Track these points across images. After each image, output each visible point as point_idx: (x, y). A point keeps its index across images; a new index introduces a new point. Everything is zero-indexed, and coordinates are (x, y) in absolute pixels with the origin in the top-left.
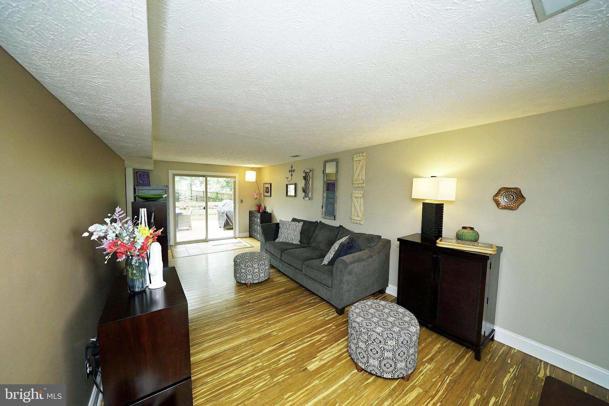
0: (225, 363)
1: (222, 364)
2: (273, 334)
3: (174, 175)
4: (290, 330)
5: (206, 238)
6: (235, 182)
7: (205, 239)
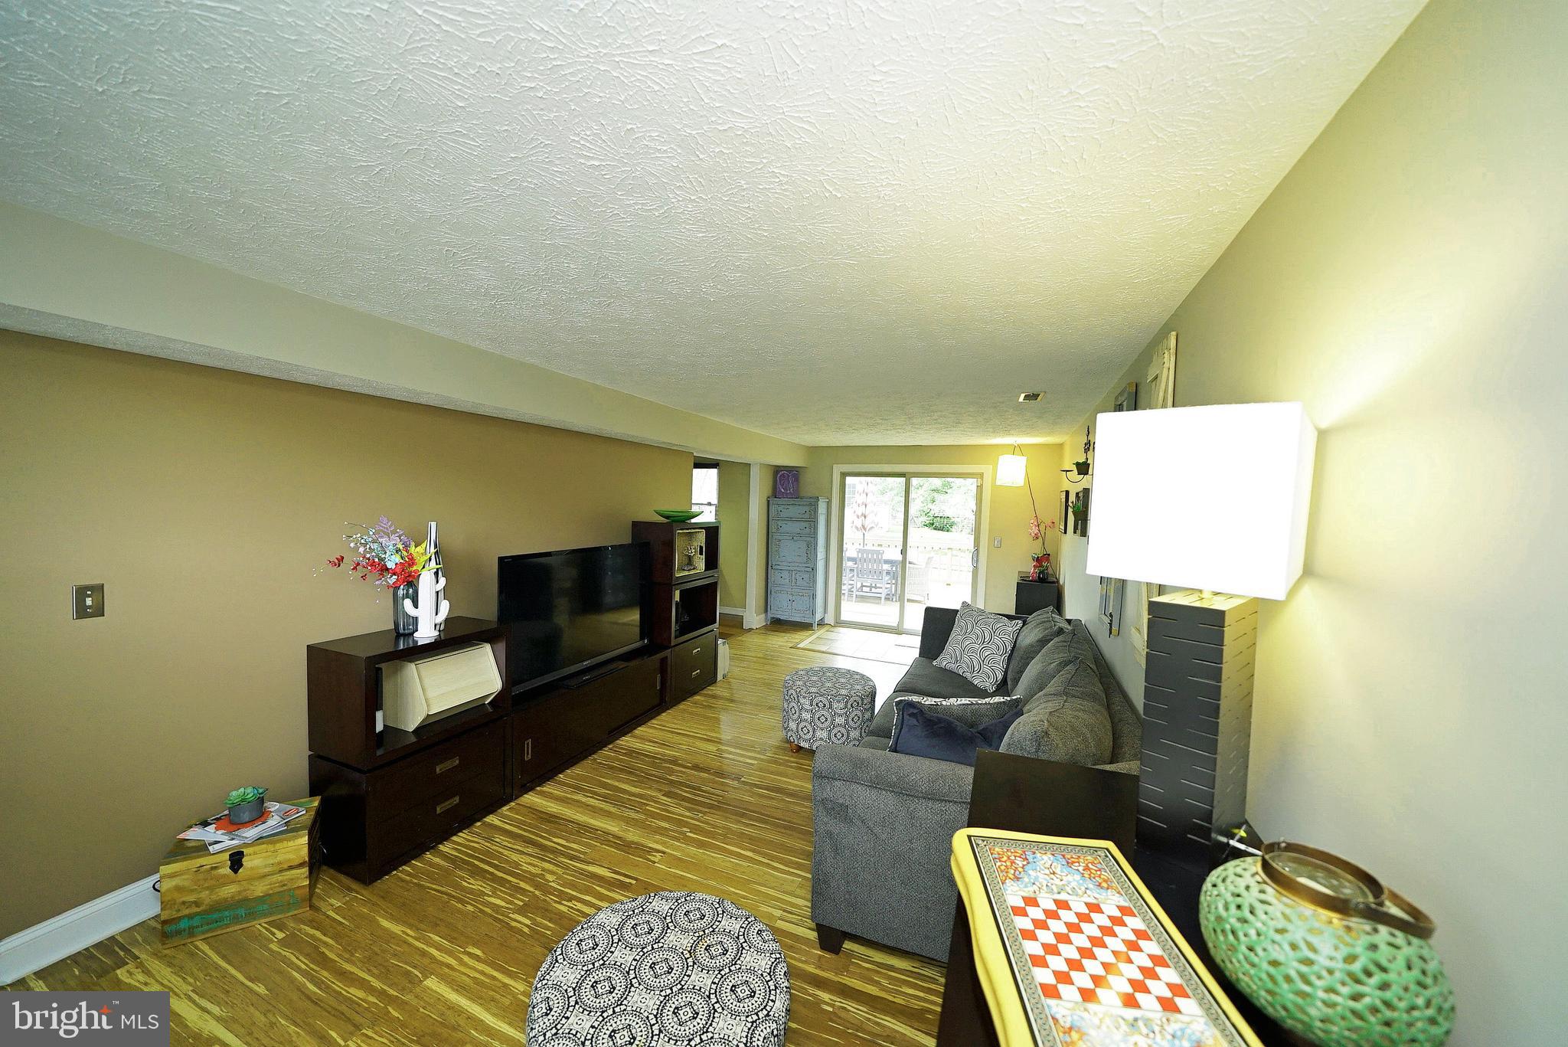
0: (542, 837)
1: (537, 835)
2: (654, 856)
3: (844, 475)
4: (682, 873)
5: (898, 625)
6: (980, 488)
7: (896, 625)
